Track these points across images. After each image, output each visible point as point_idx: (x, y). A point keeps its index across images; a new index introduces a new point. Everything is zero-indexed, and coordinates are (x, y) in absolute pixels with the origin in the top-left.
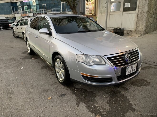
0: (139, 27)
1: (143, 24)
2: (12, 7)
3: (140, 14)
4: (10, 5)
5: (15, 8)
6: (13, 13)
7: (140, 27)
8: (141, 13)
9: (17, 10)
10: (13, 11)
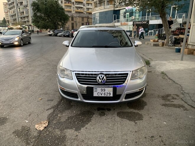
2: (114, 15)
4: (112, 13)
5: (117, 16)
6: (114, 22)
9: (118, 18)
10: (115, 19)
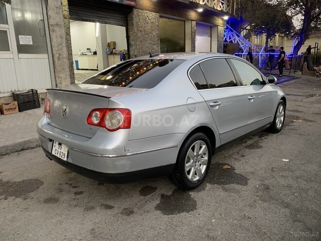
0: (61, 84)
1: (66, 78)
3: (58, 61)
7: (64, 84)
8: (59, 58)
